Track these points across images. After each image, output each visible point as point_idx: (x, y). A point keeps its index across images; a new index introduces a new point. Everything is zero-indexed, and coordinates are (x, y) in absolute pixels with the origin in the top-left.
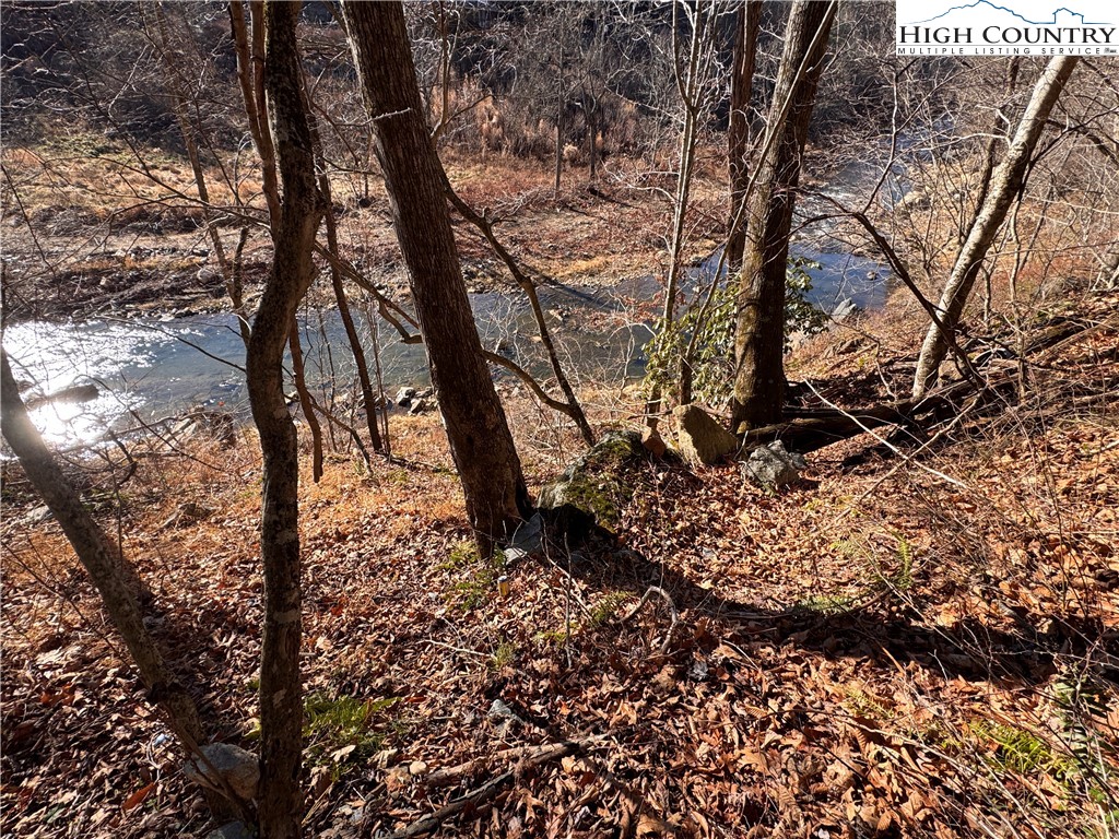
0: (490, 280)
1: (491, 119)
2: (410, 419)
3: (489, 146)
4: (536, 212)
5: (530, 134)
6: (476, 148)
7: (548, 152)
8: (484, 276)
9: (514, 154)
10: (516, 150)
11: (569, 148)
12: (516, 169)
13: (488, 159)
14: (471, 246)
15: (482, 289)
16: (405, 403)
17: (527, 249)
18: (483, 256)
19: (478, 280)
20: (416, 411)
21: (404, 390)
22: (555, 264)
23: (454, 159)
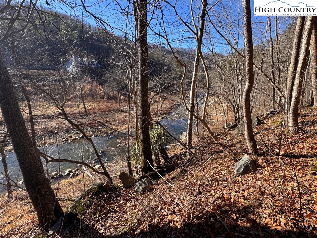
0: (99, 133)
1: (101, 91)
2: (69, 180)
3: (100, 97)
4: (113, 113)
5: (112, 94)
6: (97, 98)
7: (117, 98)
8: (97, 132)
9: (107, 99)
10: (108, 98)
11: (122, 97)
12: (108, 103)
13: (100, 100)
14: (94, 124)
15: (97, 136)
16: (68, 175)
17: (111, 123)
18: (97, 126)
19: (96, 133)
20: (71, 177)
21: (68, 170)
22: (119, 127)
23: (90, 101)
